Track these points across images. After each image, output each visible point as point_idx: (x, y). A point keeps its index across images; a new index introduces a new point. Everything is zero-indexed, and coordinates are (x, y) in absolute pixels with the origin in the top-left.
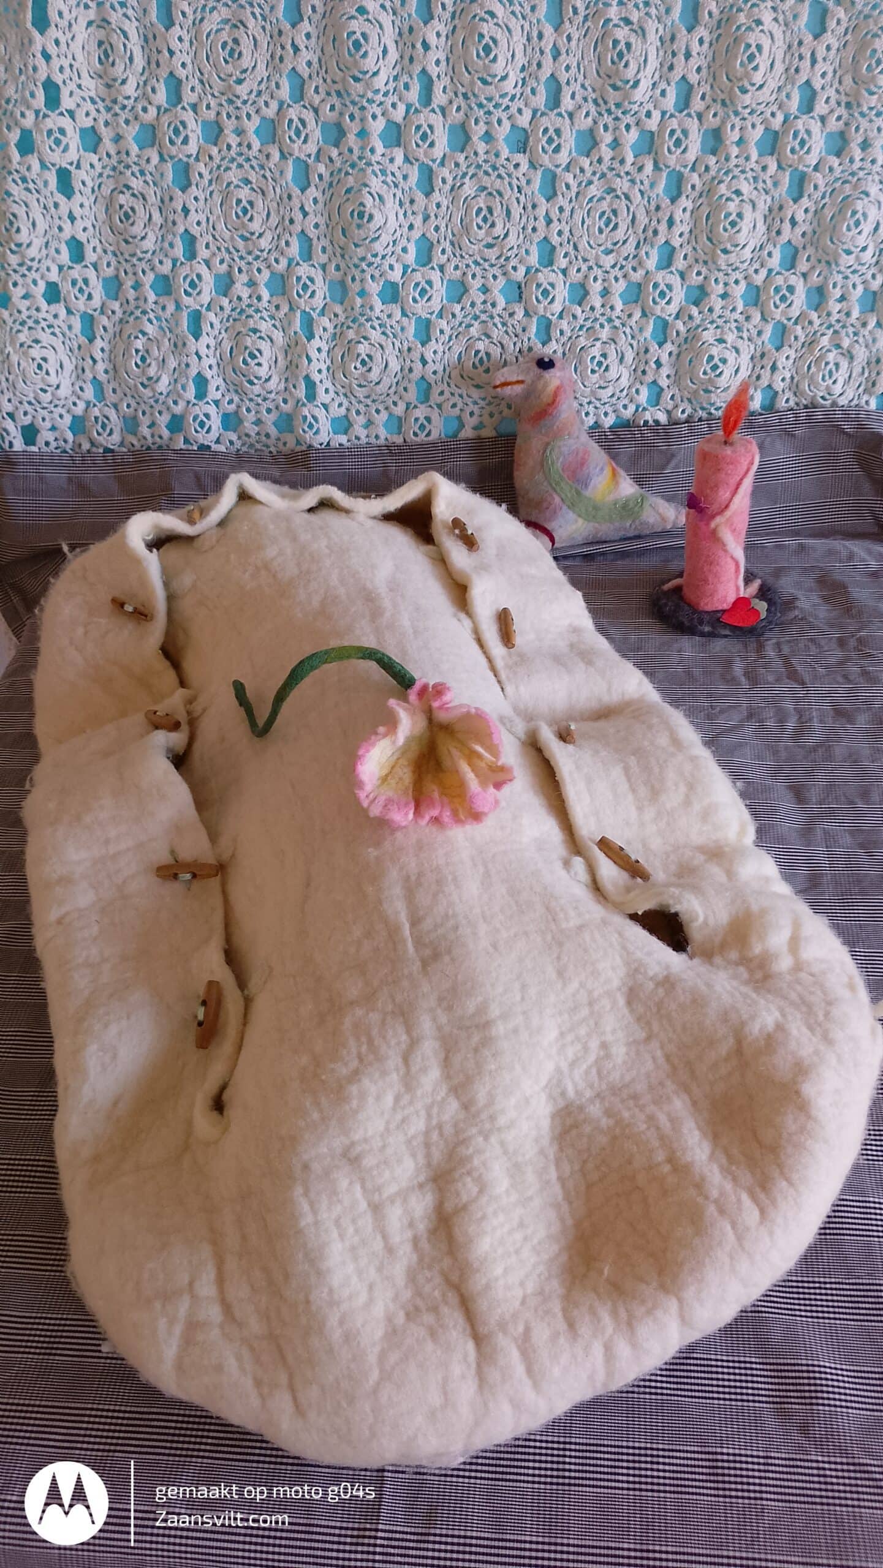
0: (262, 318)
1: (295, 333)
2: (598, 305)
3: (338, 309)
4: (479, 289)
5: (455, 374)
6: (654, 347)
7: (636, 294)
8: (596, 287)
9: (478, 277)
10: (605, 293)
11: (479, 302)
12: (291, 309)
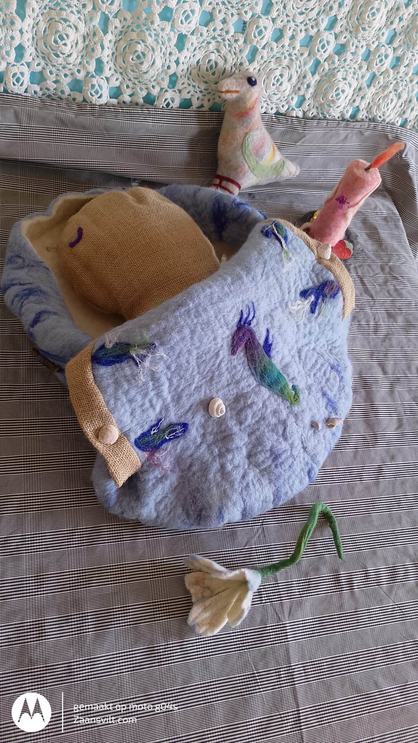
0: (72, 12)
1: (94, 26)
2: (287, 45)
3: (128, 16)
4: (220, 21)
5: (195, 72)
6: (309, 75)
7: (309, 41)
8: (289, 33)
9: (222, 13)
10: (293, 38)
11: (219, 28)
12: (94, 8)
